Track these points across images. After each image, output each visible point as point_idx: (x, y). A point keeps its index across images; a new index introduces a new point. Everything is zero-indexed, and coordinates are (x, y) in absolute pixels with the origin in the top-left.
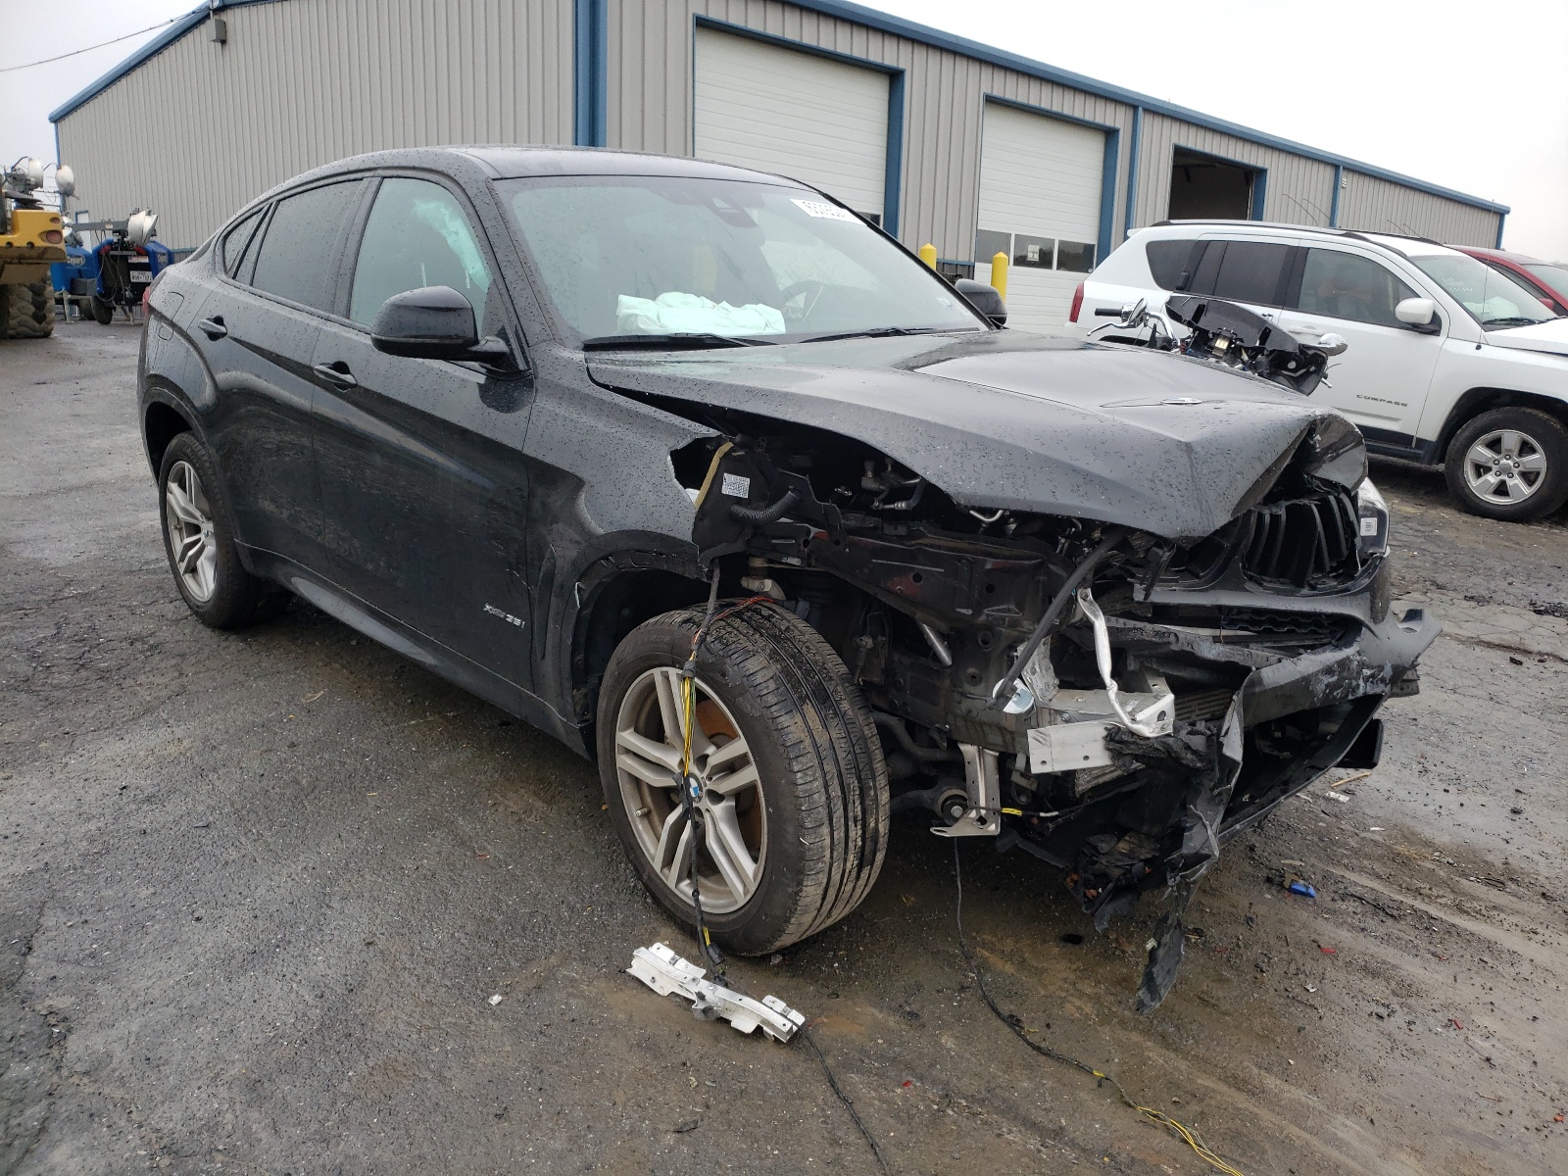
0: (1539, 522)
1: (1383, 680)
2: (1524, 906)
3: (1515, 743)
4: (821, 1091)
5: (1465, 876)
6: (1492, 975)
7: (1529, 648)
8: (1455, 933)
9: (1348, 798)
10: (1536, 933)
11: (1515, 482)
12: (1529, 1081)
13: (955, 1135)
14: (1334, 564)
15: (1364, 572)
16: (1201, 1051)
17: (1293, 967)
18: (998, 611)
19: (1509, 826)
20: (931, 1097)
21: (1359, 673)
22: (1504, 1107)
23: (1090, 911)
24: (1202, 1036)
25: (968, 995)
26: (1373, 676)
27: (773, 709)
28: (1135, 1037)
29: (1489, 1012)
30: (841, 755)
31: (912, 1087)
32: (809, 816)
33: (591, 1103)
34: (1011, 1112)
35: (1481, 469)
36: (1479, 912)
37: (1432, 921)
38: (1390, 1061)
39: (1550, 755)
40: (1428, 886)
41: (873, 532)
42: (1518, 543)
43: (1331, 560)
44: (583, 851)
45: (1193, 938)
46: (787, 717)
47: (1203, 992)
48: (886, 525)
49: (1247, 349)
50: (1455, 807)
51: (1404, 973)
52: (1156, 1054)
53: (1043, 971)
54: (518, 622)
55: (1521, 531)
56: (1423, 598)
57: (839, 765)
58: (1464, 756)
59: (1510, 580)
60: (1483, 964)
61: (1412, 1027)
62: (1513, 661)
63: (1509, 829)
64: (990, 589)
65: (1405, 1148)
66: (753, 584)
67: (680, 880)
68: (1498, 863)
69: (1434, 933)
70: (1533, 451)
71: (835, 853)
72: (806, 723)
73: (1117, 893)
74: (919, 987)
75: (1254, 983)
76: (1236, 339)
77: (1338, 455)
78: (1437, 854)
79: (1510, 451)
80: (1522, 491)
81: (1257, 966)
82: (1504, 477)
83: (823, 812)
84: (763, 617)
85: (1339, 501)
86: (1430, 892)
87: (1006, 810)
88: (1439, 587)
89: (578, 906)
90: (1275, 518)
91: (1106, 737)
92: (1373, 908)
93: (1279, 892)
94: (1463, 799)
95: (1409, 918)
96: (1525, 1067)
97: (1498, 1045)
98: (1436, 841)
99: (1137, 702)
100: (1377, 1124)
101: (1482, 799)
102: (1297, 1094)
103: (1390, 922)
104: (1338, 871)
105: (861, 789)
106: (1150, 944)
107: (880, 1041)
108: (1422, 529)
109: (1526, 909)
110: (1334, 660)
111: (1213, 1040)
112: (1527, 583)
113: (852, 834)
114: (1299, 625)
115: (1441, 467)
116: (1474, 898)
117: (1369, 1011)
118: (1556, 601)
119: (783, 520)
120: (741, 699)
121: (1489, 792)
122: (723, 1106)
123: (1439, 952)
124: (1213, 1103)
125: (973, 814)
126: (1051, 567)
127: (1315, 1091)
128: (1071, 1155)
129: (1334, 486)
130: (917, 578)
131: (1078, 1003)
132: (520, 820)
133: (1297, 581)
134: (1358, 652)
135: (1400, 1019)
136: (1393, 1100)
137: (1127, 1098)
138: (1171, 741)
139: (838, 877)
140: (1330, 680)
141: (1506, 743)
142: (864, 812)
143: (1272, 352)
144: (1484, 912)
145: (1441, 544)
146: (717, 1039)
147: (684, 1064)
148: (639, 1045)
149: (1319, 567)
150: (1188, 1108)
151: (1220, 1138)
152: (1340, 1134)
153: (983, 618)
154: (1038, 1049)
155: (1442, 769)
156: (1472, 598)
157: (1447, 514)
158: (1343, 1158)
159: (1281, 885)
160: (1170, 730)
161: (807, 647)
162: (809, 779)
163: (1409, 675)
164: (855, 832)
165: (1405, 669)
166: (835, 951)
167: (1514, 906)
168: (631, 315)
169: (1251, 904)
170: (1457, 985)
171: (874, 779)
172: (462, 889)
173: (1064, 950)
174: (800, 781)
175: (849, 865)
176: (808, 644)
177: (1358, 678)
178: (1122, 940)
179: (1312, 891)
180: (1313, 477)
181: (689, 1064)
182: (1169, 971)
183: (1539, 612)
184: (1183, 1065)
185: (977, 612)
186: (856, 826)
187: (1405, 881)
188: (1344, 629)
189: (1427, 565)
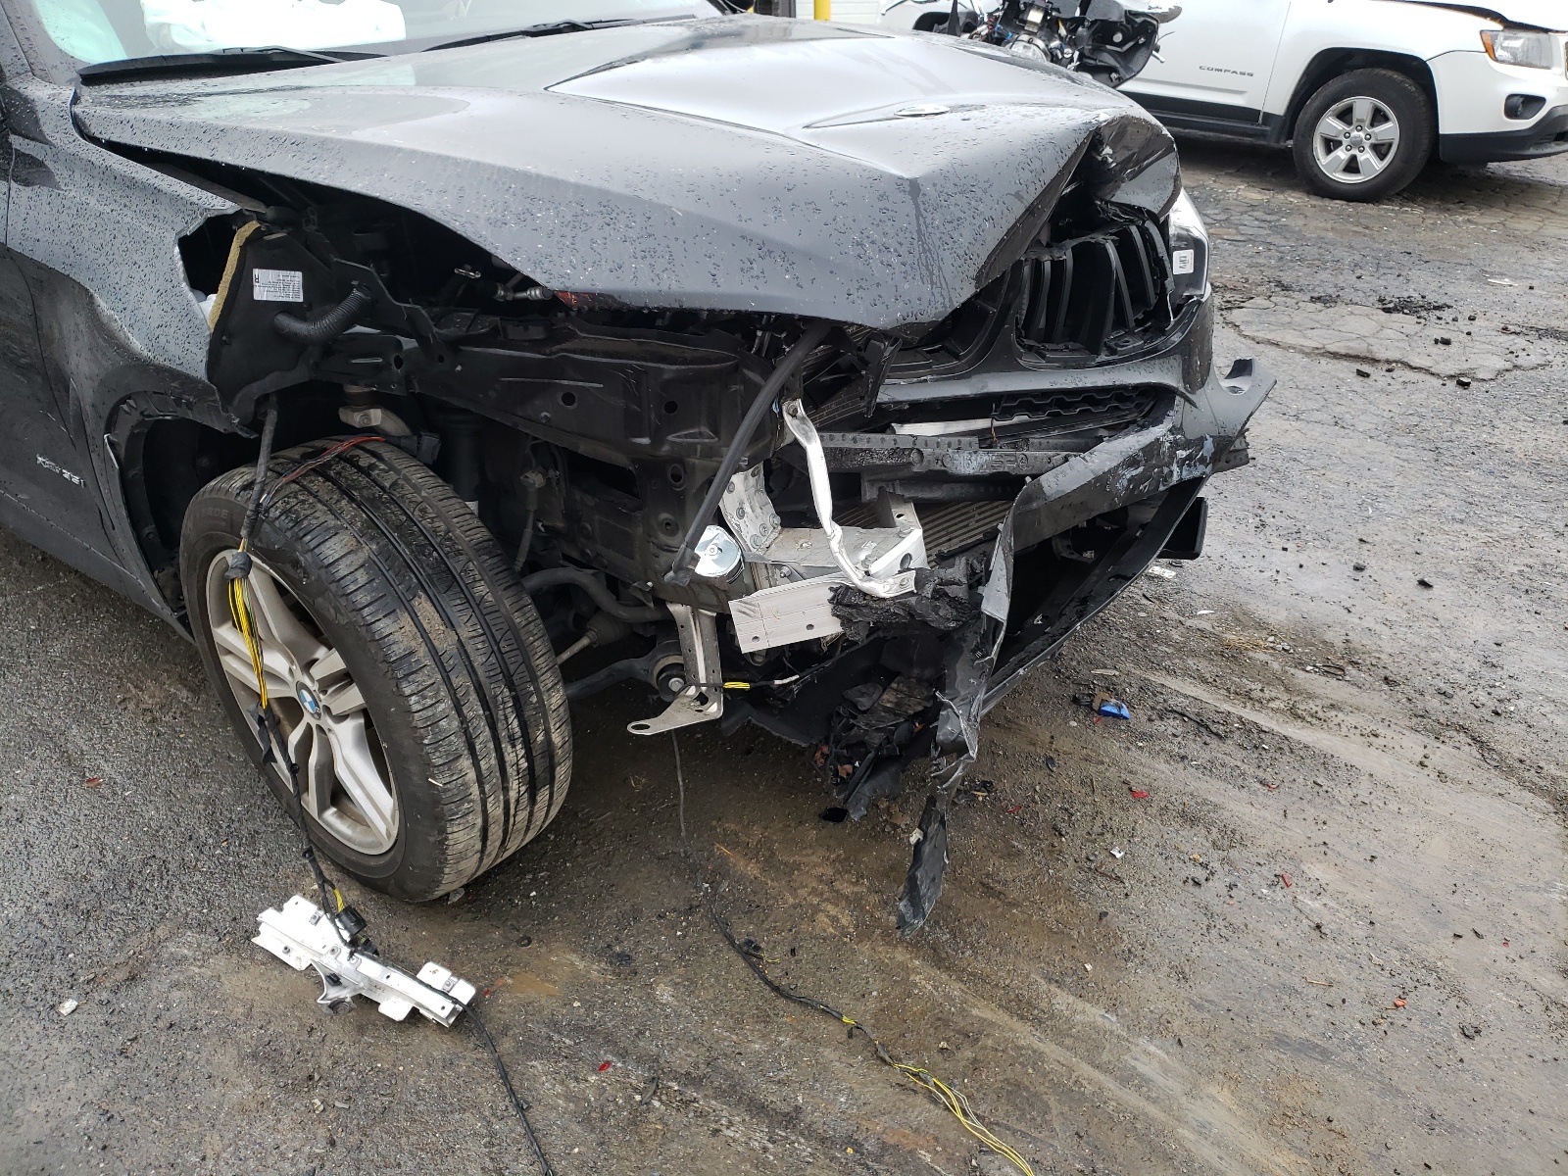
0: (1390, 200)
1: (1203, 460)
2: (1363, 699)
3: (1360, 477)
4: (489, 1092)
5: (1300, 665)
6: (1327, 803)
7: (1378, 356)
8: (1286, 749)
9: (1174, 574)
10: (1376, 736)
11: (1367, 157)
12: (1365, 950)
13: (659, 1140)
14: (1140, 316)
15: (1177, 323)
16: (980, 965)
17: (1098, 822)
18: (686, 436)
19: (1350, 587)
20: (634, 1082)
21: (1173, 456)
22: (1333, 995)
23: (842, 796)
24: (982, 941)
25: (696, 918)
26: (1189, 457)
27: (366, 611)
28: (901, 955)
29: (1322, 857)
30: (478, 660)
31: (611, 1070)
32: (436, 750)
33: (172, 1161)
34: (735, 1093)
35: (1331, 145)
36: (1314, 715)
37: (1263, 735)
38: (1205, 947)
39: (1396, 489)
40: (1260, 686)
41: (493, 338)
42: (1367, 228)
43: (1135, 311)
44: (229, 757)
45: (981, 795)
46: (387, 621)
47: (988, 875)
48: (510, 328)
49: (1065, 21)
50: (1293, 570)
51: (1227, 814)
52: (925, 979)
53: (797, 866)
54: (76, 480)
55: (1369, 211)
56: (1266, 303)
57: (476, 674)
58: (1305, 500)
59: (1359, 272)
60: (1317, 788)
61: (1232, 893)
62: (1360, 373)
63: (1351, 592)
64: (671, 407)
65: (1217, 1075)
66: (356, 419)
67: (322, 809)
68: (1339, 644)
69: (1263, 752)
70: (1386, 119)
71: (487, 787)
72: (418, 625)
73: (877, 767)
74: (636, 914)
75: (1051, 852)
76: (1052, 9)
77: (1141, 170)
78: (1271, 639)
79: (1363, 121)
80: (1373, 166)
81: (1055, 828)
82: (1355, 152)
83: (458, 742)
84: (360, 469)
85: (1144, 231)
86: (1261, 695)
87: (729, 685)
88: (1286, 288)
89: (211, 841)
90: (1058, 266)
91: (833, 599)
92: (1196, 725)
93: (1086, 716)
94: (1303, 558)
95: (1236, 735)
96: (1360, 931)
97: (1332, 904)
98: (1270, 621)
99: (874, 545)
100: (1185, 1045)
101: (1322, 555)
102: (1092, 1013)
103: (1214, 742)
104: (1157, 678)
105: (516, 700)
106: (916, 836)
107: (576, 1004)
108: (1269, 218)
109: (1367, 702)
110: (1138, 447)
111: (994, 947)
112: (1376, 275)
113: (510, 757)
114: (1096, 403)
115: (1290, 143)
116: (1311, 696)
117: (1183, 875)
118: (1406, 295)
119: (359, 329)
120: (320, 600)
121: (1331, 545)
122: (353, 1140)
123: (1269, 779)
124: (990, 1042)
125: (692, 691)
126: (746, 371)
127: (1113, 1007)
128: (804, 1148)
129: (1138, 212)
130: (569, 398)
131: (832, 910)
132: (154, 720)
133: (1089, 344)
134: (1170, 431)
135: (1218, 885)
136: (1206, 1005)
137: (882, 1054)
138: (913, 600)
139: (500, 811)
140: (1134, 473)
141: (1351, 479)
142: (523, 725)
143: (1094, 23)
144: (1321, 714)
145: (1288, 236)
146: (361, 1029)
147: (311, 1078)
148: (254, 1056)
149: (1120, 322)
150: (959, 1055)
151: (995, 1097)
152: (1141, 1068)
153: (666, 448)
154: (776, 989)
155: (1281, 521)
156: (1319, 298)
157: (1295, 198)
158: (1142, 1103)
159: (1090, 706)
160: (911, 587)
161: (421, 511)
162: (429, 702)
163: (1238, 445)
164: (515, 755)
165: (1230, 441)
166: (535, 872)
167: (1354, 701)
168: (162, 26)
169: (1052, 737)
170: (1287, 824)
171: (534, 679)
172: (55, 834)
173: (824, 831)
174: (415, 708)
175: (513, 795)
176: (424, 505)
177: (1169, 464)
178: (895, 809)
179: (1125, 712)
180: (1107, 203)
181: (317, 1077)
182: (933, 879)
183: (1387, 311)
184: (956, 989)
185: (658, 439)
186: (514, 746)
187: (1234, 682)
188: (1152, 402)
189: (1273, 262)
